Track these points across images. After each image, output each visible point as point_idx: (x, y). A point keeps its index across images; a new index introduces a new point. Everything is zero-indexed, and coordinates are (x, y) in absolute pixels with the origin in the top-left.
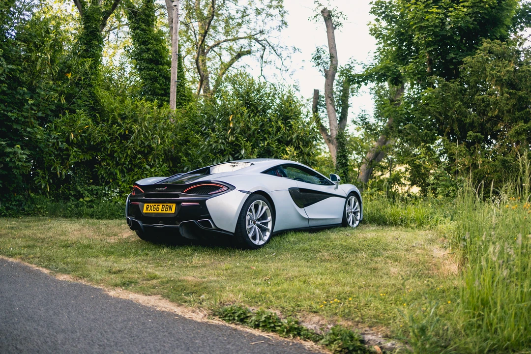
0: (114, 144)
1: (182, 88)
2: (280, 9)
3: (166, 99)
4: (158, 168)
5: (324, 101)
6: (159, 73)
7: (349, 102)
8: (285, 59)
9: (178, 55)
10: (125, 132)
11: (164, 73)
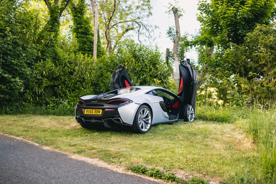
0: (65, 77)
1: (99, 47)
2: (149, 6)
3: (91, 53)
4: (88, 89)
5: (171, 54)
6: (87, 40)
7: (185, 55)
8: (151, 32)
9: (98, 31)
10: (71, 71)
11: (90, 39)
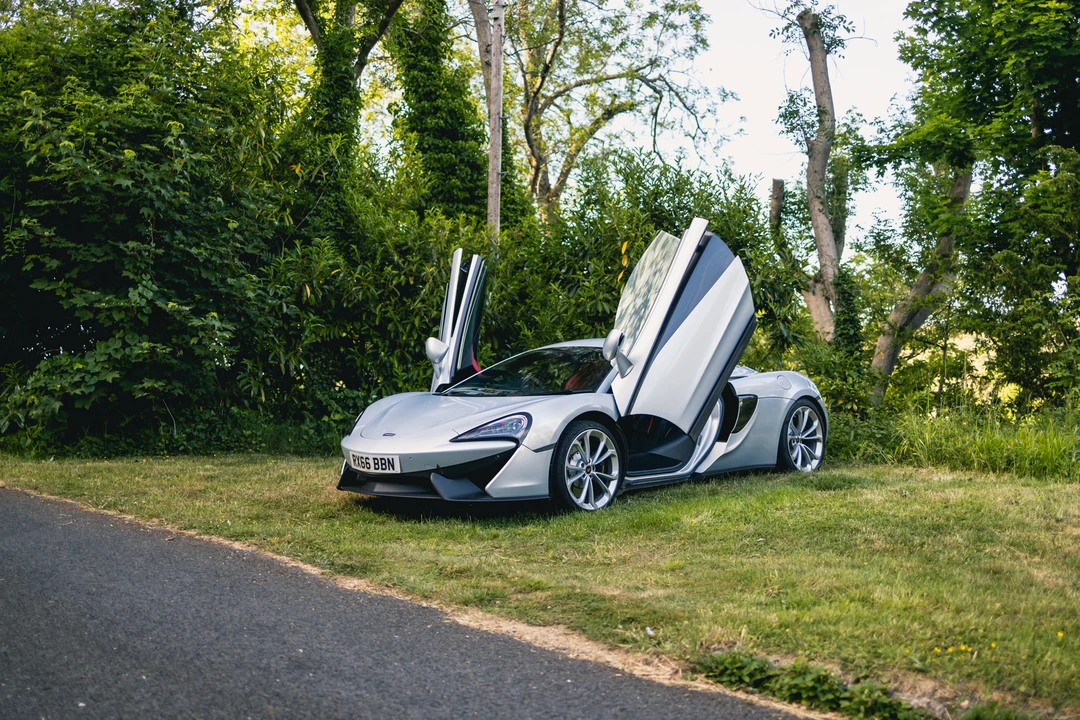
0: (387, 305)
1: (508, 186)
2: (694, 13)
3: (475, 208)
5: (794, 204)
6: (459, 158)
7: (849, 205)
8: (703, 117)
9: (503, 119)
10: (408, 281)
11: (468, 156)
